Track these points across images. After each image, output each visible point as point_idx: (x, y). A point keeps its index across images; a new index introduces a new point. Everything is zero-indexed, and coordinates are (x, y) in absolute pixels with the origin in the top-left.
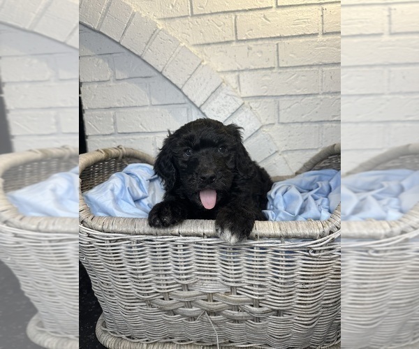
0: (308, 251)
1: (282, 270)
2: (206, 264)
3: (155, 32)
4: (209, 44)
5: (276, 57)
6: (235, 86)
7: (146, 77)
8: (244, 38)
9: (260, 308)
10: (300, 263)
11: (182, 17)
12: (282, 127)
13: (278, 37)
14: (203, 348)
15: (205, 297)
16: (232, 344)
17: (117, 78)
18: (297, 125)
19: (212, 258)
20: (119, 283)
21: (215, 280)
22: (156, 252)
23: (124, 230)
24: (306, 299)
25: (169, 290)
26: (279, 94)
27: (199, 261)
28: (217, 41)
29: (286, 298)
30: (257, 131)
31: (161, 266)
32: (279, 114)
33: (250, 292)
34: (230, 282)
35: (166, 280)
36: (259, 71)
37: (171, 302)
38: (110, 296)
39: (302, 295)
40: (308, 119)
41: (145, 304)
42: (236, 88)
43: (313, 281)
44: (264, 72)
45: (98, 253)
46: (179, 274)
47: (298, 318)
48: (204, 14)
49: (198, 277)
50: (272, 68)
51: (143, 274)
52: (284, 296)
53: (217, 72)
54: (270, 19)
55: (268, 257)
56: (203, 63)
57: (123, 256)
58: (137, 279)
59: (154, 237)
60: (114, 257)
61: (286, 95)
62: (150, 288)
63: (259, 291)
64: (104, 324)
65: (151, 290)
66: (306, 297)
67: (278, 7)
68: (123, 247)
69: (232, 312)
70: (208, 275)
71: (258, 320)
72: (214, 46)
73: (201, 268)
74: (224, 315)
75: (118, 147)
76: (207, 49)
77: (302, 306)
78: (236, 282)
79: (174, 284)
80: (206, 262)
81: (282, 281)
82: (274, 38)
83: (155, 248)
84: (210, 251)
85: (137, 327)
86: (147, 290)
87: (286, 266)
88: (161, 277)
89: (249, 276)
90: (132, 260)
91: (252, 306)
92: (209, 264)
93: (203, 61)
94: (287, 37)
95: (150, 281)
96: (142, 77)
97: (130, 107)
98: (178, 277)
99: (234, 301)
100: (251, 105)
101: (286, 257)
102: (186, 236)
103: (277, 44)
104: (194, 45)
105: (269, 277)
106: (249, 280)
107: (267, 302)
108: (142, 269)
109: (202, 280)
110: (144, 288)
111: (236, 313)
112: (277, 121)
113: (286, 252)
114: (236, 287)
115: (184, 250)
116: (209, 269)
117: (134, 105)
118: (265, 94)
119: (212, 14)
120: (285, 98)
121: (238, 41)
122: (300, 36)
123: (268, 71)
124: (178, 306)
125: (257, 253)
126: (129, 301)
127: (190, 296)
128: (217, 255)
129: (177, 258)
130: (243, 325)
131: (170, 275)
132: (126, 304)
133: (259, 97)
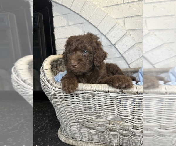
2: (109, 106)
3: (85, 3)
8: (127, 2)
9: (137, 130)
15: (108, 122)
20: (68, 113)
21: (114, 115)
22: (84, 99)
25: (91, 118)
27: (106, 104)
30: (133, 46)
31: (87, 106)
33: (132, 121)
34: (121, 116)
35: (89, 113)
37: (92, 123)
38: (64, 119)
41: (79, 124)
42: (123, 26)
44: (137, 17)
45: (58, 99)
46: (96, 110)
49: (105, 112)
51: (79, 109)
53: (114, 19)
55: (143, 104)
56: (107, 15)
57: (69, 100)
58: (76, 111)
59: (84, 92)
60: (66, 101)
63: (137, 122)
64: (61, 131)
65: (82, 117)
69: (122, 131)
70: (110, 112)
71: (135, 136)
72: (113, 7)
73: (107, 108)
74: (118, 132)
76: (109, 9)
78: (125, 116)
79: (93, 115)
83: (84, 97)
84: (112, 100)
85: (76, 134)
88: (87, 111)
89: (132, 113)
90: (73, 103)
91: (133, 129)
92: (111, 106)
95: (82, 113)
98: (95, 112)
99: (123, 125)
100: (130, 33)
102: (99, 92)
104: (103, 7)
106: (132, 115)
108: (78, 107)
109: (107, 114)
110: (79, 116)
111: (124, 132)
114: (125, 118)
115: (98, 99)
116: (111, 109)
118: (137, 28)
121: (124, 3)
124: (95, 126)
125: (137, 101)
126: (72, 122)
127: (101, 122)
128: (115, 102)
129: (95, 102)
130: (127, 138)
131: (91, 110)
132: (71, 123)
133: (134, 29)
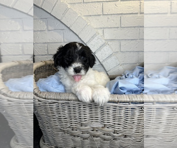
0: (142, 108)
1: (129, 117)
3: (67, 10)
4: (90, 16)
5: (120, 23)
6: (102, 34)
7: (62, 30)
8: (106, 14)
9: (118, 134)
10: (137, 114)
11: (79, 3)
12: (122, 53)
13: (121, 14)
15: (92, 129)
17: (49, 29)
18: (128, 52)
19: (97, 112)
20: (52, 123)
21: (98, 122)
22: (70, 108)
23: (56, 98)
24: (139, 130)
25: (76, 126)
26: (121, 39)
27: (91, 113)
28: (94, 14)
29: (130, 130)
30: (111, 55)
31: (72, 115)
32: (120, 48)
34: (104, 122)
35: (75, 121)
36: (112, 29)
37: (76, 131)
38: (48, 128)
39: (137, 128)
40: (132, 50)
41: (64, 132)
42: (102, 36)
43: (143, 122)
44: (114, 29)
45: (43, 109)
47: (135, 139)
48: (89, 2)
49: (90, 120)
50: (118, 27)
51: (64, 119)
52: (129, 129)
53: (94, 28)
55: (123, 111)
56: (88, 24)
57: (54, 110)
58: (61, 121)
59: (70, 102)
60: (51, 111)
61: (124, 40)
62: (67, 125)
63: (118, 127)
64: (44, 141)
67: (121, 0)
68: (54, 106)
69: (104, 136)
70: (94, 119)
71: (116, 139)
72: (93, 17)
73: (91, 116)
74: (100, 137)
75: (50, 60)
76: (90, 18)
77: (137, 133)
78: (108, 122)
79: (78, 123)
80: (94, 113)
81: (129, 122)
82: (119, 14)
83: (70, 107)
84: (96, 108)
85: (60, 142)
86: (66, 126)
87: (131, 115)
88: (72, 120)
89: (113, 119)
90: (59, 112)
91: (114, 133)
92: (95, 114)
93: (88, 23)
94: (125, 14)
95: (67, 122)
96: (60, 29)
97: (55, 43)
98: (80, 120)
99: (106, 131)
100: (109, 43)
101: (131, 111)
103: (121, 17)
104: (84, 16)
105: (123, 120)
106: (113, 121)
107: (121, 132)
108: (64, 116)
110: (64, 125)
111: (106, 137)
112: (119, 50)
113: (131, 109)
114: (107, 125)
115: (84, 108)
116: (95, 116)
117: (56, 42)
118: (115, 39)
119: (92, 2)
120: (123, 41)
121: (103, 15)
123: (116, 29)
124: (80, 133)
125: (118, 109)
126: (57, 131)
127: (85, 129)
128: (99, 110)
129: (80, 111)
130: (109, 142)
131: (76, 119)
132: (55, 132)
133: (112, 40)
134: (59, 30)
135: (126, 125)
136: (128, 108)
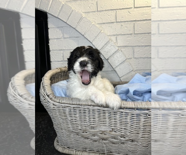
0: (146, 115)
1: (135, 122)
2: (102, 118)
3: (81, 18)
4: (104, 23)
5: (133, 29)
6: (115, 41)
7: (77, 37)
8: (120, 21)
9: (125, 138)
10: (143, 120)
11: (93, 12)
12: (135, 59)
14: (99, 154)
15: (101, 132)
16: (111, 153)
17: (65, 37)
18: (142, 59)
19: (105, 116)
20: (65, 125)
21: (106, 126)
22: (81, 112)
23: (68, 102)
25: (86, 129)
26: (134, 45)
27: (99, 117)
28: (108, 22)
30: (124, 61)
31: (83, 118)
32: (134, 54)
33: (120, 131)
34: (112, 126)
35: (85, 124)
36: (125, 35)
37: (86, 134)
38: (61, 130)
39: (143, 133)
40: (147, 56)
41: (75, 134)
42: (115, 43)
43: (148, 128)
44: (128, 35)
45: (57, 112)
46: (90, 122)
47: (141, 144)
48: (103, 11)
49: (98, 124)
51: (75, 121)
52: (135, 134)
53: (107, 35)
54: (131, 13)
55: (129, 117)
57: (67, 113)
58: (73, 123)
59: (80, 106)
60: (64, 114)
62: (78, 127)
63: (124, 131)
64: (58, 142)
66: (145, 135)
67: (135, 8)
68: (67, 110)
69: (113, 139)
70: (102, 123)
71: (123, 143)
72: (107, 24)
73: (100, 120)
74: (109, 140)
75: (65, 67)
76: (103, 26)
77: (143, 139)
78: (115, 127)
79: (88, 126)
81: (135, 127)
82: (133, 21)
83: (81, 111)
84: (104, 113)
85: (71, 143)
86: (77, 128)
88: (83, 123)
89: (120, 124)
90: (71, 115)
91: (121, 137)
93: (101, 31)
94: (138, 21)
95: (78, 125)
99: (113, 135)
100: (122, 50)
101: (137, 117)
102: (94, 106)
103: (134, 24)
104: (98, 24)
105: (129, 125)
106: (120, 126)
107: (128, 136)
108: (75, 119)
109: (100, 125)
110: (75, 127)
112: (133, 57)
113: (137, 115)
114: (115, 129)
115: (93, 112)
116: (103, 121)
118: (128, 45)
119: (106, 10)
120: (137, 47)
121: (117, 22)
122: (144, 20)
123: (130, 35)
124: (89, 136)
125: (124, 115)
127: (95, 132)
128: (107, 115)
129: (90, 115)
130: (117, 145)
131: (86, 122)
132: (68, 133)
133: (126, 46)
134: (74, 38)
135: (132, 130)
136: (133, 114)
